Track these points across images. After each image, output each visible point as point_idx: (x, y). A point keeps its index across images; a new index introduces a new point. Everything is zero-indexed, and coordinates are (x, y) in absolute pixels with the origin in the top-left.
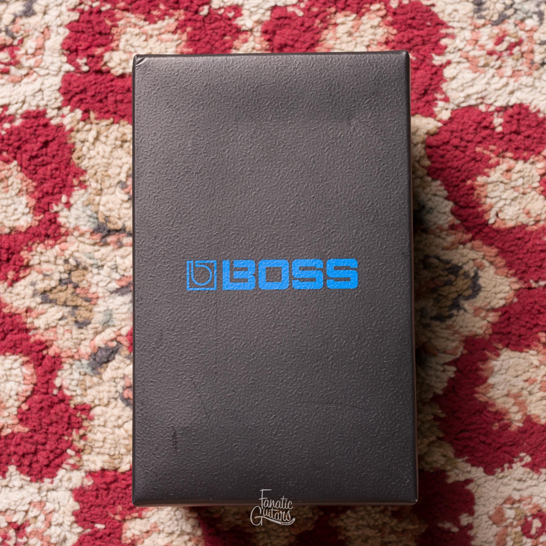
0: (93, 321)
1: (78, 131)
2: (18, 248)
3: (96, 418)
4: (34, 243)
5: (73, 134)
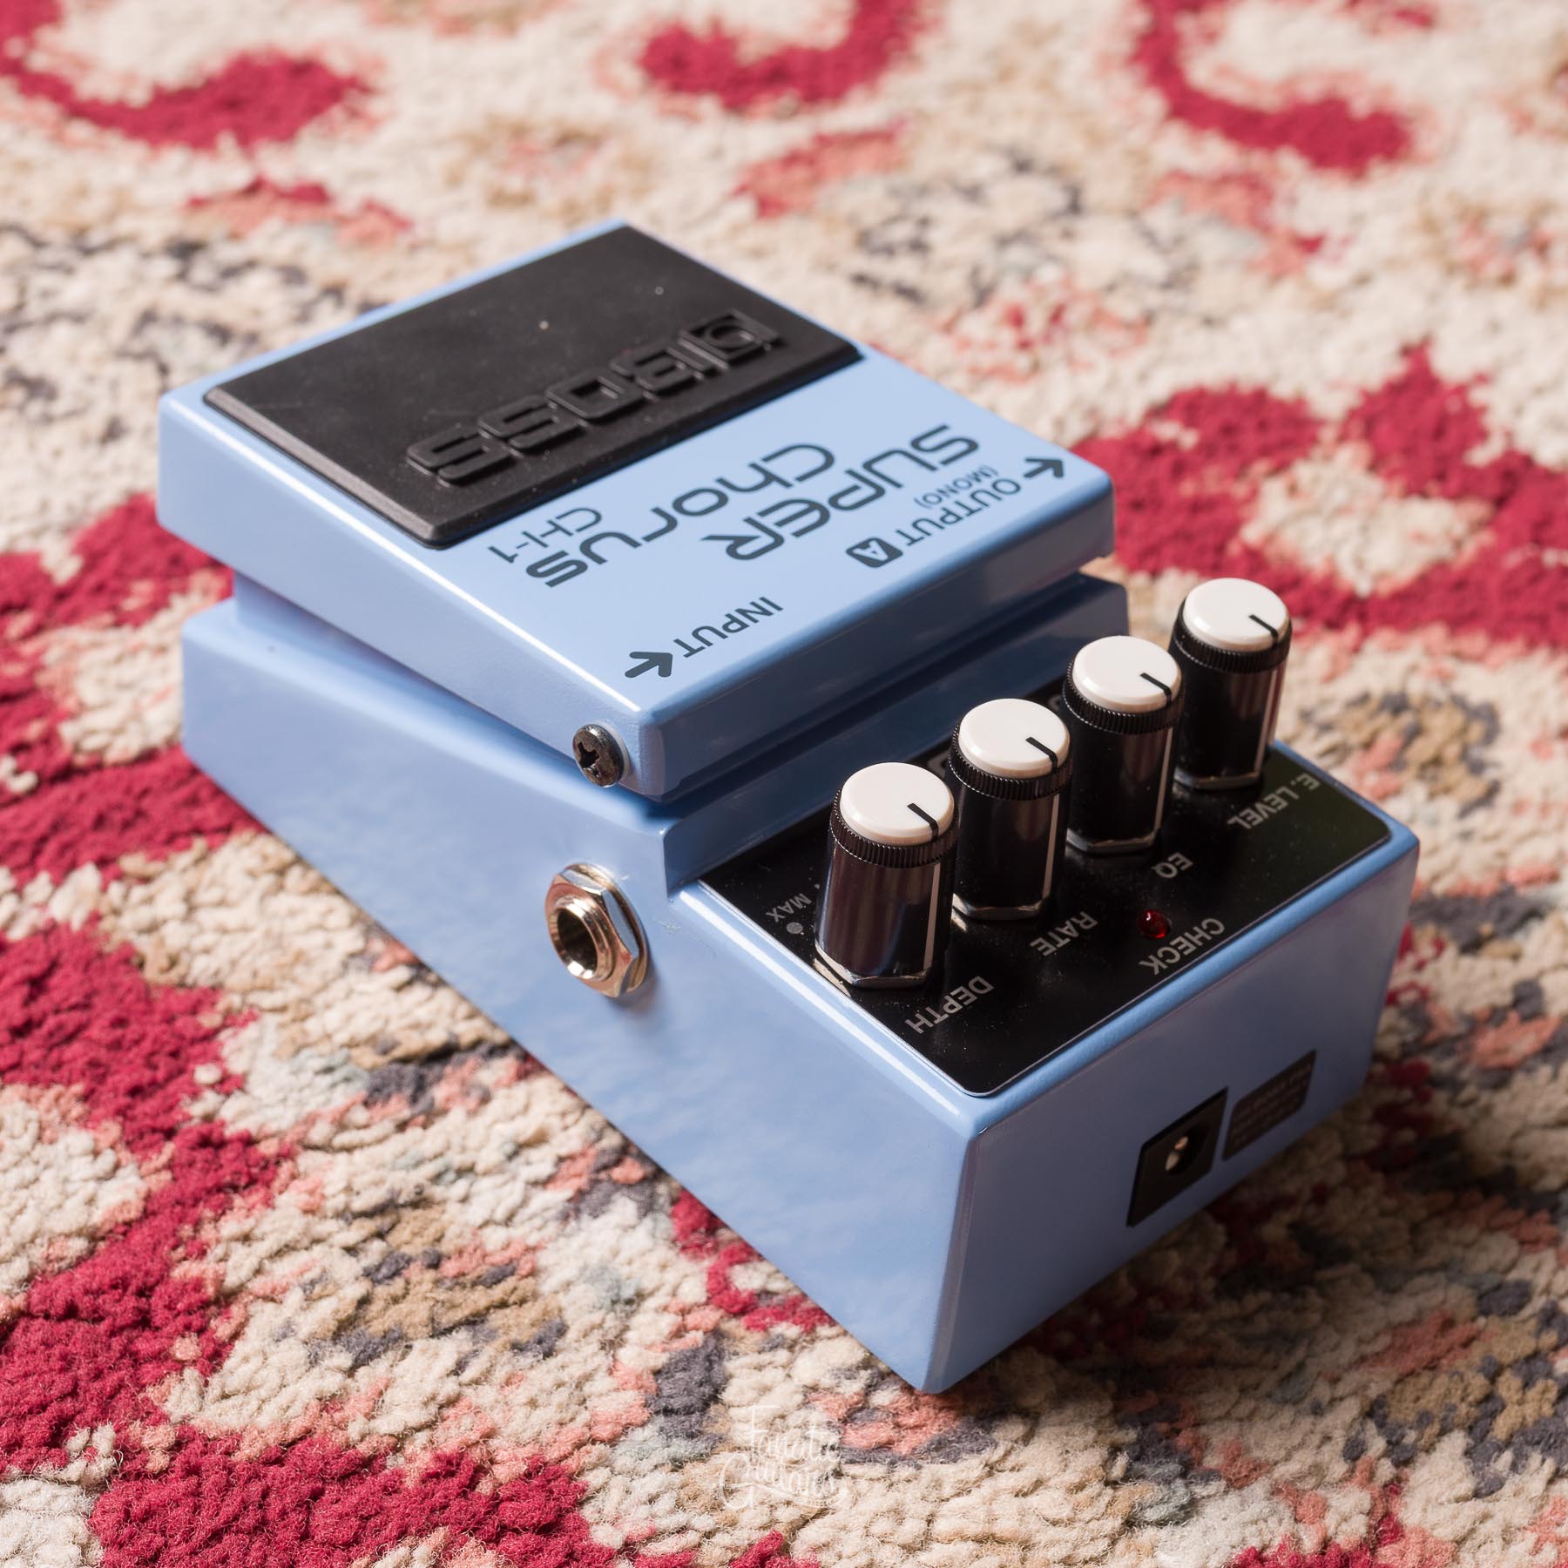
0: (569, 1316)
1: (116, 912)
2: (155, 1267)
3: (824, 1558)
4: (197, 1224)
5: (106, 924)
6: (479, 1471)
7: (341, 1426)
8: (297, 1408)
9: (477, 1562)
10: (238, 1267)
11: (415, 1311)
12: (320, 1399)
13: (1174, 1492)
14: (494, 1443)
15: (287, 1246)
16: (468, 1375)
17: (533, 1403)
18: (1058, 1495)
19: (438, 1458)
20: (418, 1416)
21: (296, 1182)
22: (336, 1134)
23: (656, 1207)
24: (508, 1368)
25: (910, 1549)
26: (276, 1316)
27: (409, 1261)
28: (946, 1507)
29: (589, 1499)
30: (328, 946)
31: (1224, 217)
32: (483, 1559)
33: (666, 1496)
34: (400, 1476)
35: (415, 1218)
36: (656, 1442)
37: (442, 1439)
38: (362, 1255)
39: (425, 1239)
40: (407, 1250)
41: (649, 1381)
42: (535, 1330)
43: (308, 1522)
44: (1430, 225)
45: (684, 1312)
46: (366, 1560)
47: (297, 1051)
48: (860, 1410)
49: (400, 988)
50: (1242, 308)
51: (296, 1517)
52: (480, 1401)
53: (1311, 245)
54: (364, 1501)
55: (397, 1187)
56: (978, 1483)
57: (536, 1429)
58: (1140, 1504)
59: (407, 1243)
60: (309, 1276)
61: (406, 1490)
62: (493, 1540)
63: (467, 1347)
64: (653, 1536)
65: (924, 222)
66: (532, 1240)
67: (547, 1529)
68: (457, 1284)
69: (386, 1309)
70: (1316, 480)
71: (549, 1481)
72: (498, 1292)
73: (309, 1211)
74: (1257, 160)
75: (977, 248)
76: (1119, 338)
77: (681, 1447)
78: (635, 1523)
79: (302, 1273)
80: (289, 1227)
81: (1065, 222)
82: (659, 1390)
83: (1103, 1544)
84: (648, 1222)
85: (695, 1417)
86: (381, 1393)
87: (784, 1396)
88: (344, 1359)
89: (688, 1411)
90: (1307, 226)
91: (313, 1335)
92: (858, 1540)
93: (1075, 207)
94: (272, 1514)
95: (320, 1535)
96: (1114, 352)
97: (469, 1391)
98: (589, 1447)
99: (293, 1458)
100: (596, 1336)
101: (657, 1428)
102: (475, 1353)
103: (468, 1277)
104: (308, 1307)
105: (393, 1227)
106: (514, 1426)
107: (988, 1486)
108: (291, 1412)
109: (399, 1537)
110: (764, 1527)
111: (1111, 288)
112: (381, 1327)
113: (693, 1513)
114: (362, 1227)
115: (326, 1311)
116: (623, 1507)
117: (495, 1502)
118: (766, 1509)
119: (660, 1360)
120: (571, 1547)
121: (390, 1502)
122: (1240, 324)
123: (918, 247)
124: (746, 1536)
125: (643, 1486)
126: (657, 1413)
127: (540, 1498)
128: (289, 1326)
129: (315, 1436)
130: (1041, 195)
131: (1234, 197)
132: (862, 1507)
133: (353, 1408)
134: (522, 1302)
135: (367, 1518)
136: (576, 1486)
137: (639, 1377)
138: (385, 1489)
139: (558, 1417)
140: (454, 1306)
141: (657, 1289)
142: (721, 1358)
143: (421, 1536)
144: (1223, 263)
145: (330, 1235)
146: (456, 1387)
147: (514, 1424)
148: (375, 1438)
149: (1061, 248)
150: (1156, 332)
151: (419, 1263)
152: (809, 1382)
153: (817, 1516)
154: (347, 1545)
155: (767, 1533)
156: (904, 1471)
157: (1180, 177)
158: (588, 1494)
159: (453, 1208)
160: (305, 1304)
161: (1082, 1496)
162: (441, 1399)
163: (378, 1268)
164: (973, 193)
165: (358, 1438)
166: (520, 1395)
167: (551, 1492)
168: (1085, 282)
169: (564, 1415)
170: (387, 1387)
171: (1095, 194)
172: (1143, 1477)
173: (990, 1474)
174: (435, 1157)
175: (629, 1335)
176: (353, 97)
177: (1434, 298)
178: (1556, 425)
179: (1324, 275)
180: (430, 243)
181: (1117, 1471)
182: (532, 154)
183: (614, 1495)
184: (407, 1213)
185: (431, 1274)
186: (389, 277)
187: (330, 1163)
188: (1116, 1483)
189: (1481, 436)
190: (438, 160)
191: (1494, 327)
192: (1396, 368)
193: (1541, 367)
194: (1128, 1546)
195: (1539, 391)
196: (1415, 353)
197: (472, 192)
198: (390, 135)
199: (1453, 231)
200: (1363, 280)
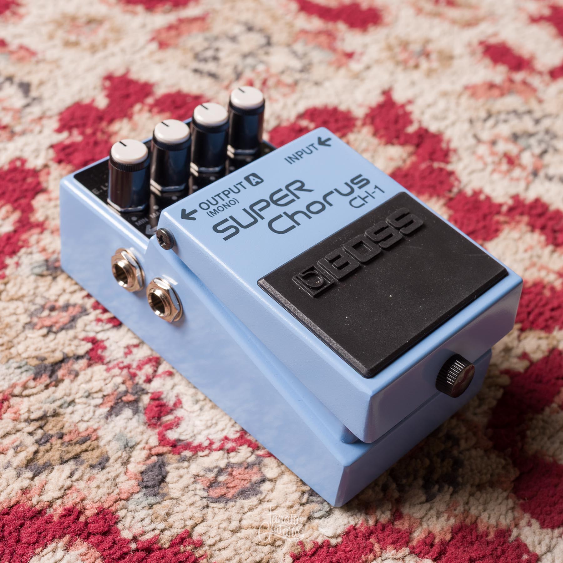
6: (80, 513)
7: (30, 499)
8: (13, 494)
9: (81, 547)
11: (55, 455)
12: (22, 490)
13: (324, 507)
14: (85, 502)
15: (7, 433)
16: (74, 478)
17: (98, 487)
18: (285, 510)
19: (65, 509)
20: (57, 494)
21: (10, 409)
22: (23, 391)
23: (139, 411)
24: (89, 475)
25: (234, 532)
26: (5, 459)
27: (52, 436)
28: (245, 516)
29: (120, 521)
30: (18, 321)
31: (320, 46)
32: (83, 546)
33: (147, 519)
34: (52, 516)
35: (53, 421)
36: (143, 499)
37: (66, 502)
38: (34, 435)
39: (57, 428)
40: (51, 432)
41: (139, 476)
42: (98, 459)
43: (19, 536)
44: (390, 48)
45: (150, 449)
46: (41, 549)
47: (8, 361)
48: (214, 483)
49: (45, 336)
50: (327, 79)
51: (15, 534)
52: (79, 487)
53: (350, 55)
54: (39, 527)
55: (47, 410)
56: (256, 507)
57: (100, 496)
58: (313, 511)
59: (51, 430)
60: (15, 444)
61: (54, 521)
62: (86, 538)
63: (74, 467)
64: (144, 533)
65: (217, 50)
66: (95, 427)
67: (105, 533)
68: (69, 444)
69: (44, 455)
70: (356, 140)
71: (105, 515)
72: (84, 446)
73: (15, 420)
74: (330, 26)
75: (235, 59)
76: (286, 90)
77: (152, 500)
78: (137, 529)
79: (13, 443)
80: (8, 426)
81: (266, 49)
82: (143, 479)
84: (136, 417)
85: (156, 489)
86: (44, 486)
87: (187, 480)
88: (30, 474)
89: (154, 486)
90: (348, 49)
91: (18, 466)
92: (215, 531)
93: (269, 43)
94: (6, 534)
95: (24, 540)
96: (285, 95)
97: (75, 484)
98: (119, 502)
99: (13, 512)
100: (120, 461)
101: (143, 493)
102: (77, 469)
103: (73, 441)
104: (16, 455)
105: (45, 424)
106: (92, 496)
107: (260, 507)
108: (11, 495)
109: (52, 540)
110: (182, 528)
111: (283, 72)
112: (42, 462)
113: (157, 524)
114: (34, 425)
115: (22, 457)
116: (132, 523)
117: (86, 524)
118: (183, 521)
119: (143, 468)
120: (114, 540)
121: (49, 526)
122: (327, 84)
123: (215, 59)
124: (176, 531)
125: (139, 515)
126: (143, 488)
127: (102, 522)
128: (9, 463)
129: (21, 504)
130: (256, 39)
131: (323, 39)
132: (216, 518)
133: (34, 492)
134: (93, 449)
135: (41, 533)
136: (115, 517)
137: (135, 475)
138: (46, 522)
139: (107, 492)
140: (68, 452)
141: (141, 441)
142: (164, 466)
143: (60, 539)
144: (321, 62)
145: (23, 428)
146: (71, 483)
147: (92, 495)
148: (42, 503)
149: (265, 58)
150: (299, 88)
151: (55, 437)
152: (195, 473)
153: (201, 523)
154: (34, 544)
155: (184, 530)
156: (231, 504)
157: (304, 32)
158: (119, 519)
159: (67, 417)
160: (15, 454)
161: (292, 510)
162: (65, 487)
163: (41, 440)
164: (234, 39)
165: (36, 503)
166: (93, 484)
167: (106, 520)
168: (274, 70)
169: (109, 490)
170: (46, 484)
171: (275, 38)
172: (313, 501)
173: (260, 503)
174: (61, 399)
175: (132, 459)
176: (13, 8)
177: (392, 73)
178: (435, 118)
179: (355, 66)
180: (44, 60)
181: (304, 500)
182: (78, 27)
183: (129, 519)
184: (51, 419)
185: (60, 441)
186: (29, 73)
187: (22, 401)
188: (304, 504)
189: (410, 122)
190: (45, 30)
191: (413, 83)
192: (381, 99)
193: (429, 97)
194: (309, 527)
195: (429, 106)
196: (387, 93)
197: (58, 41)
198: (27, 21)
199: (398, 50)
200: (368, 68)
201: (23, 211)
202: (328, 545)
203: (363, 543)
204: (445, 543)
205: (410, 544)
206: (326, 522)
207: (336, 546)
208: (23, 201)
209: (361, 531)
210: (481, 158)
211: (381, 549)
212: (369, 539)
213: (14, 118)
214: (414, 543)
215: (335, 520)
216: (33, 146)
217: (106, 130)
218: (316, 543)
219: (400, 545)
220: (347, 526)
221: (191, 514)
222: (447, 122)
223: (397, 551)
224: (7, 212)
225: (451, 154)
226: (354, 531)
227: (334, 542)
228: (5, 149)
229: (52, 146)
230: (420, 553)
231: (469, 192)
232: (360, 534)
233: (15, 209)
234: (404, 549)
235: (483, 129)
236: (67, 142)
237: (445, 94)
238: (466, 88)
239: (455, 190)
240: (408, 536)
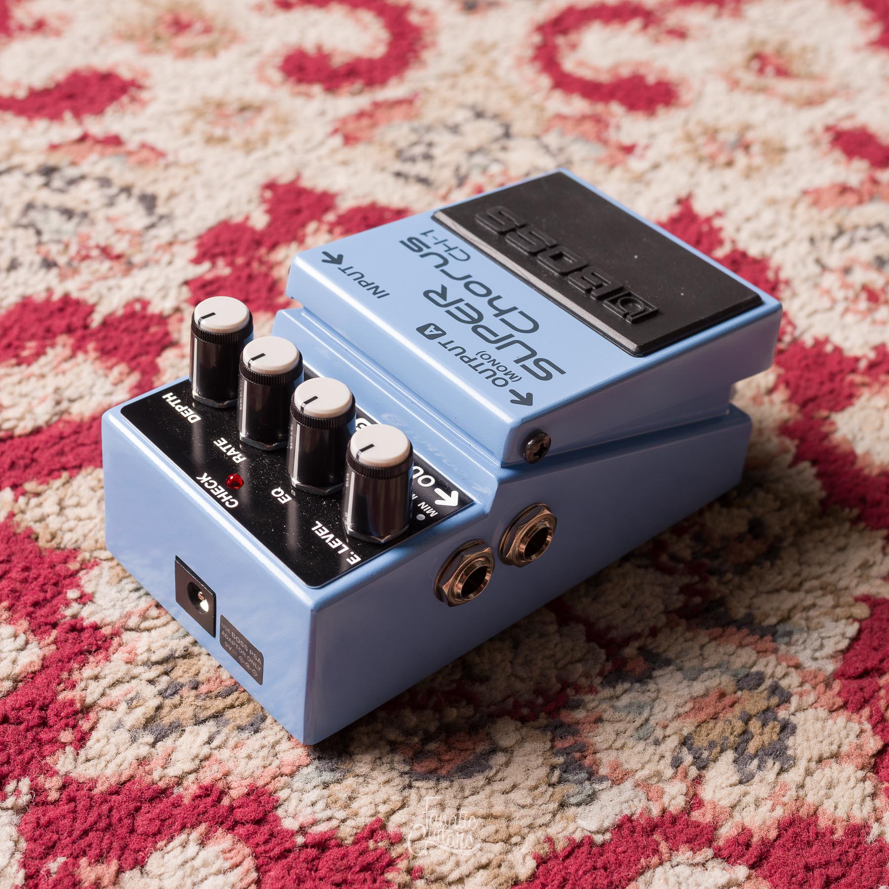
0: (267, 711)
1: (23, 512)
2: (49, 694)
3: (404, 830)
4: (70, 672)
5: (17, 519)
6: (222, 793)
7: (150, 773)
8: (126, 765)
9: (223, 841)
10: (93, 692)
11: (186, 712)
12: (138, 760)
13: (585, 788)
14: (230, 778)
15: (117, 681)
16: (215, 744)
17: (249, 757)
18: (525, 792)
19: (201, 788)
20: (189, 766)
21: (122, 648)
22: (142, 622)
24: (236, 739)
26: (113, 718)
27: (182, 686)
28: (466, 802)
29: (280, 805)
31: (584, 137)
32: (226, 839)
33: (321, 802)
34: (181, 798)
35: (184, 664)
36: (315, 774)
37: (202, 778)
38: (157, 684)
39: (190, 674)
40: (181, 680)
42: (249, 719)
43: (133, 824)
44: (689, 138)
46: (164, 842)
47: (119, 582)
51: (128, 822)
52: (222, 757)
53: (629, 150)
54: (162, 811)
55: (174, 648)
56: (482, 788)
57: (252, 770)
58: (567, 795)
59: (180, 677)
60: (129, 696)
61: (184, 805)
62: (231, 829)
63: (214, 729)
64: (315, 823)
65: (430, 145)
67: (259, 822)
68: (208, 697)
69: (171, 711)
71: (259, 797)
72: (229, 700)
74: (600, 108)
75: (458, 157)
77: (327, 776)
78: (305, 817)
79: (126, 695)
80: (119, 671)
81: (504, 142)
83: (548, 817)
85: (334, 762)
86: (170, 755)
88: (150, 739)
89: (331, 758)
90: (627, 140)
91: (133, 726)
93: (507, 135)
94: (114, 820)
95: (140, 830)
97: (215, 752)
98: (279, 778)
99: (124, 791)
101: (314, 767)
102: (218, 732)
103: (213, 693)
104: (130, 712)
105: (173, 669)
106: (239, 769)
107: (488, 789)
108: (122, 767)
109: (181, 830)
110: (372, 816)
112: (168, 721)
113: (335, 810)
114: (157, 669)
115: (139, 714)
116: (298, 808)
117: (231, 809)
118: (373, 806)
120: (272, 830)
121: (176, 811)
123: (428, 157)
124: (363, 821)
125: (308, 797)
126: (314, 759)
127: (254, 806)
128: (120, 723)
129: (136, 779)
130: (489, 129)
131: (589, 127)
132: (423, 802)
133: (156, 763)
134: (242, 705)
135: (165, 820)
136: (273, 799)
138: (173, 804)
139: (263, 763)
140: (206, 708)
143: (193, 828)
144: (585, 161)
145: (140, 674)
146: (209, 751)
148: (167, 778)
149: (501, 155)
151: (187, 687)
153: (400, 809)
154: (154, 835)
155: (374, 819)
156: (444, 784)
157: (560, 117)
158: (280, 802)
159: (203, 658)
160: (128, 711)
161: (536, 792)
162: (201, 756)
163: (166, 690)
164: (455, 129)
165: (158, 779)
166: (242, 753)
167: (261, 802)
168: (515, 172)
169: (266, 762)
170: (172, 752)
171: (517, 127)
172: (568, 781)
173: (488, 783)
176: (133, 91)
177: (692, 174)
178: (758, 236)
179: (636, 164)
180: (175, 164)
181: (554, 779)
182: (226, 117)
183: (293, 802)
184: (180, 662)
185: (194, 692)
186: (155, 181)
187: (139, 637)
188: (554, 785)
189: (720, 243)
190: (178, 122)
191: (724, 188)
192: (675, 210)
193: (748, 208)
194: (562, 818)
195: (748, 219)
196: (684, 202)
197: (196, 136)
198: (152, 109)
199: (701, 140)
200: (656, 166)
201: (144, 373)
202: (592, 843)
203: (643, 841)
204: (768, 843)
205: (715, 844)
206: (587, 811)
207: (603, 845)
208: (144, 359)
209: (640, 824)
210: (828, 292)
211: (671, 849)
212: (653, 835)
213: (131, 244)
214: (721, 843)
215: (601, 809)
216: (160, 283)
217: (265, 258)
218: (571, 840)
219: (699, 844)
220: (619, 817)
221: (385, 797)
222: (777, 242)
223: (695, 853)
224: (121, 374)
225: (782, 287)
226: (629, 824)
227: (599, 839)
228: (119, 287)
229: (186, 283)
230: (730, 857)
231: (808, 341)
232: (638, 829)
233: (132, 370)
234: (705, 849)
235: (830, 250)
236: (209, 276)
237: (772, 202)
238: (805, 193)
239: (787, 339)
240: (711, 831)
